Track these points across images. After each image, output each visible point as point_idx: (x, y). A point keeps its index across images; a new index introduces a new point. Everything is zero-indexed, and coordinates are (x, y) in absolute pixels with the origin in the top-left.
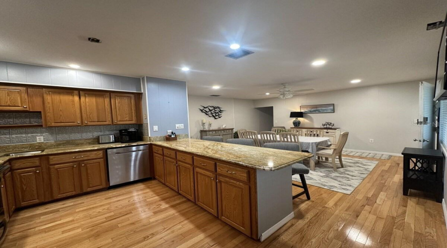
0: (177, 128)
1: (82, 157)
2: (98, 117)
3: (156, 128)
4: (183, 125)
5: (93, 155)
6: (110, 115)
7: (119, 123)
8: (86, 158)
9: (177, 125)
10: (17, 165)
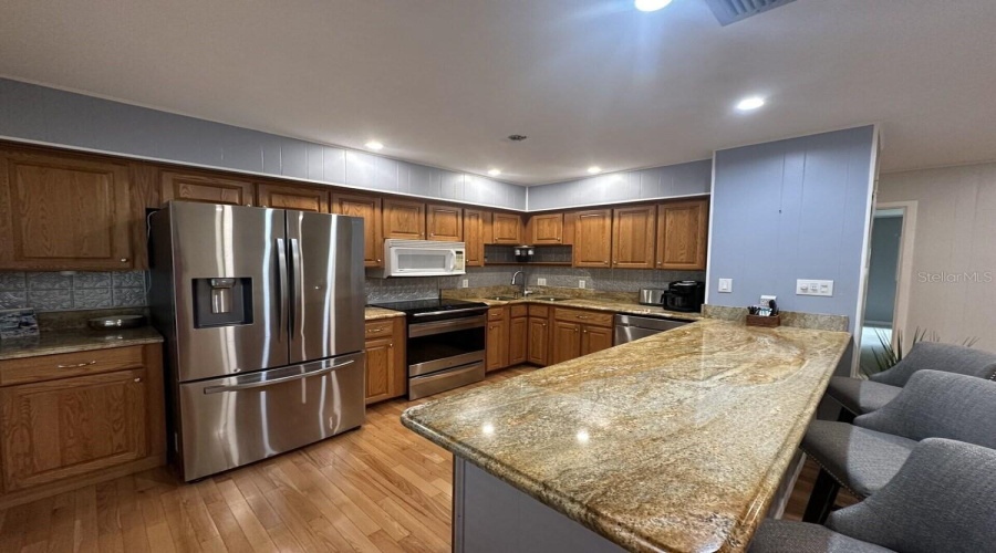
0: (799, 291)
1: (586, 317)
2: (633, 254)
3: (725, 284)
4: (830, 283)
5: (599, 319)
6: (652, 250)
7: (666, 265)
8: (589, 322)
9: (801, 283)
10: (533, 311)
